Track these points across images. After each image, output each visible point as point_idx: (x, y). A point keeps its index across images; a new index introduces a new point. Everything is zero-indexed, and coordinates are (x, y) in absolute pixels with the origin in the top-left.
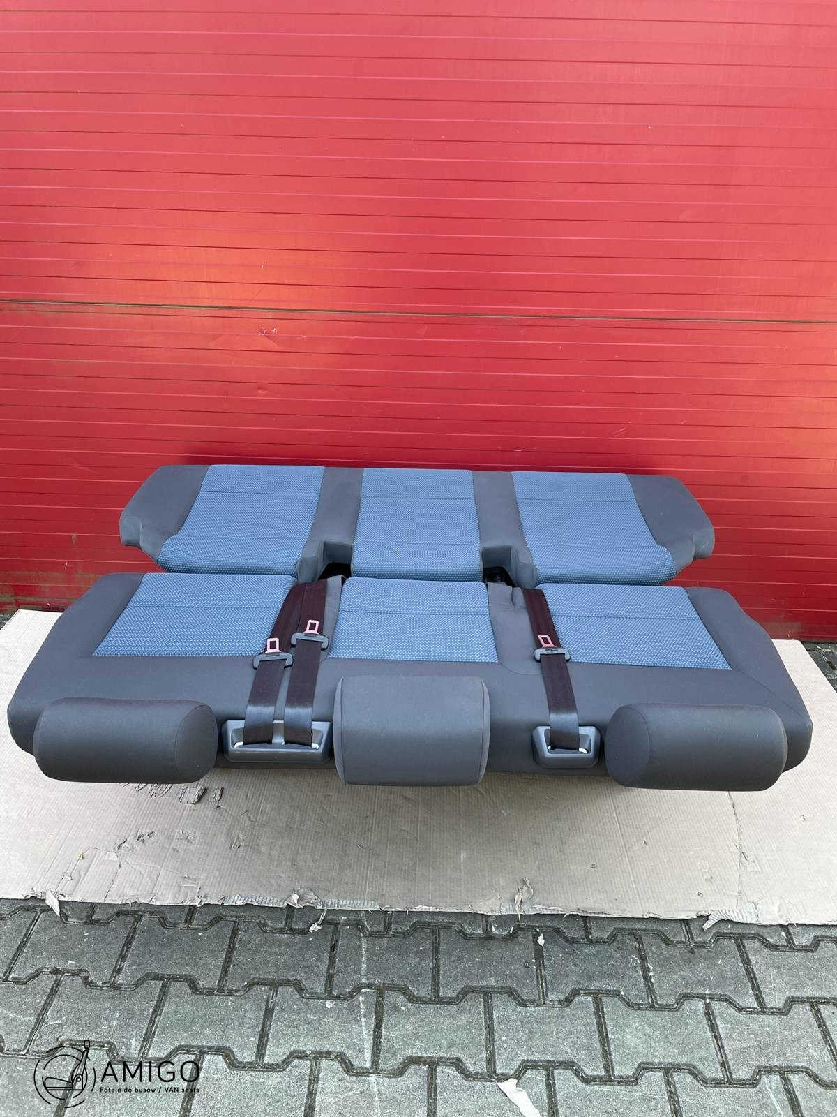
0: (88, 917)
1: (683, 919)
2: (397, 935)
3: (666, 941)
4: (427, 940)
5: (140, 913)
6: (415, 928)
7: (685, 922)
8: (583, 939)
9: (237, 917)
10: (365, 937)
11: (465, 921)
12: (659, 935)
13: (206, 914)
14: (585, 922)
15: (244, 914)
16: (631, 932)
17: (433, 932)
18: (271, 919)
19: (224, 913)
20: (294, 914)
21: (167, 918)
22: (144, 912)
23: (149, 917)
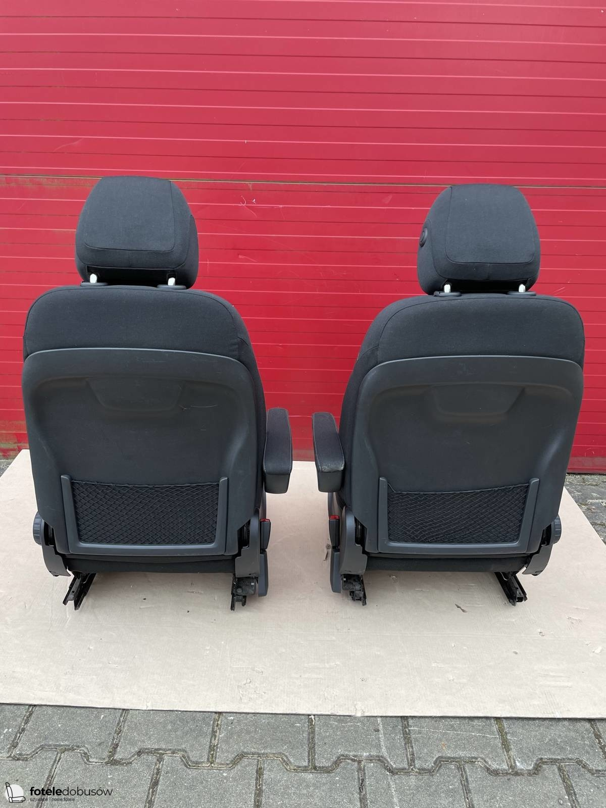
0: (109, 757)
2: (423, 771)
4: (455, 777)
5: (161, 751)
9: (259, 755)
13: (228, 751)
15: (266, 751)
17: (458, 768)
18: (294, 756)
19: (245, 750)
20: (314, 750)
21: (188, 757)
22: (164, 750)
23: (171, 756)
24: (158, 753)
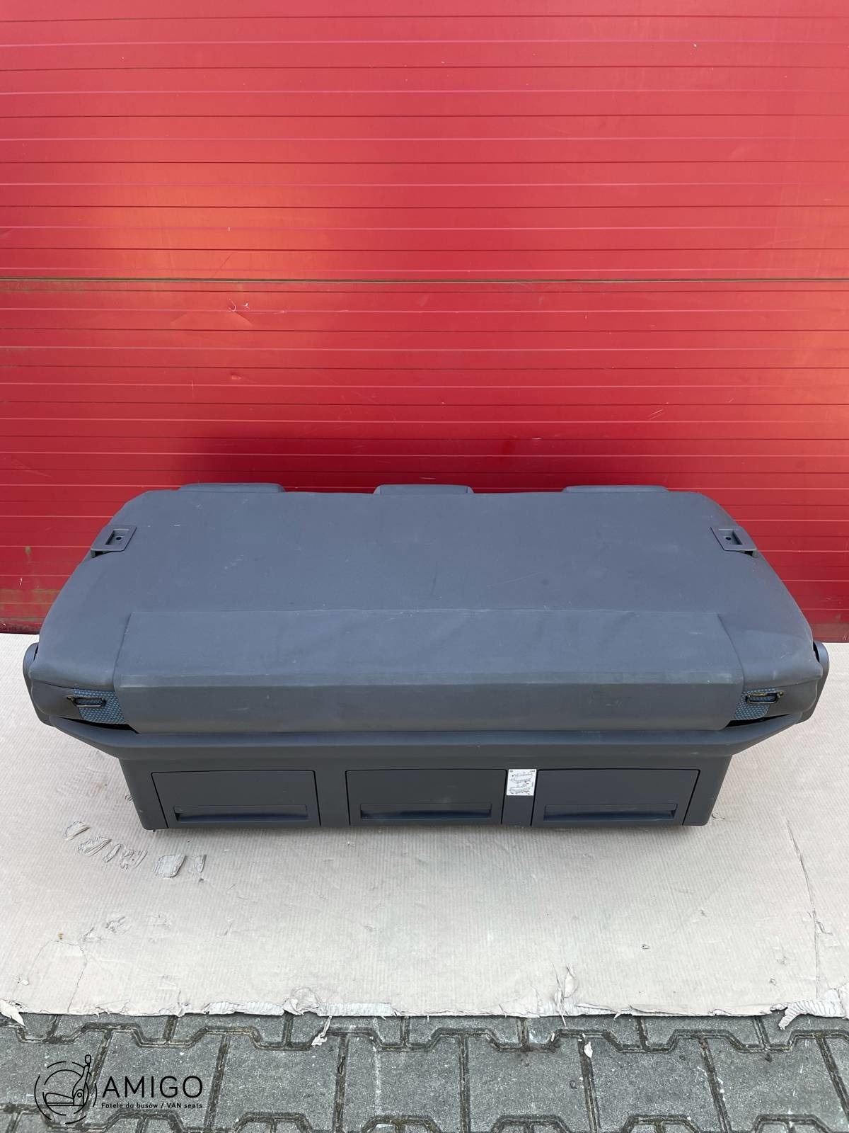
0: (48, 1033)
1: (755, 1016)
2: (417, 1046)
3: (737, 1045)
4: (452, 1053)
5: (110, 1027)
6: (437, 1037)
7: (757, 1018)
8: (638, 1047)
9: (226, 1029)
10: (378, 1052)
11: (496, 1027)
12: (728, 1038)
13: (188, 1026)
14: (639, 1024)
15: (234, 1025)
16: (695, 1035)
17: (459, 1043)
18: (266, 1030)
19: (210, 1024)
20: (292, 1023)
21: (142, 1033)
22: (115, 1025)
23: (120, 1032)
24: (107, 1029)
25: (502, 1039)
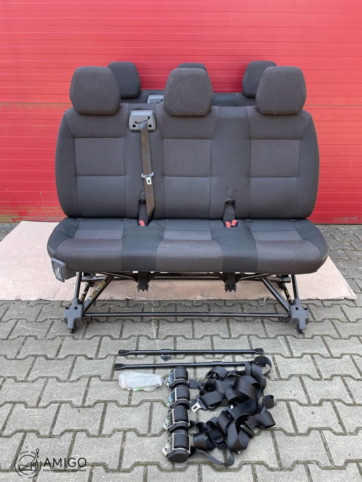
2: (163, 306)
3: (251, 305)
6: (169, 305)
7: (257, 300)
8: (224, 306)
10: (153, 307)
11: (185, 302)
12: (247, 303)
16: (240, 304)
17: (175, 306)
25: (187, 305)
